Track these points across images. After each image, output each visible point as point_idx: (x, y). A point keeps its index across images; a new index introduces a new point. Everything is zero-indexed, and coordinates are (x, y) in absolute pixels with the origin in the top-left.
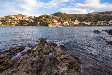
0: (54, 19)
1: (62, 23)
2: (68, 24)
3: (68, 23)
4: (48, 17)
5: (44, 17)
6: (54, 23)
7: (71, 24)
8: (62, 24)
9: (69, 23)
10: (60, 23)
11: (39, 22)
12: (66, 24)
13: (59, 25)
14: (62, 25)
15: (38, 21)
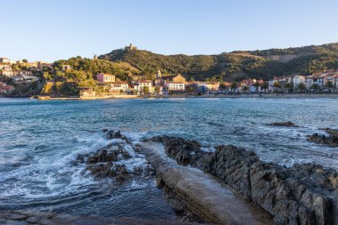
0: (105, 72)
1: (131, 86)
2: (151, 89)
3: (150, 84)
4: (86, 66)
5: (68, 66)
6: (105, 87)
7: (161, 88)
8: (131, 89)
9: (154, 84)
10: (125, 86)
11: (50, 84)
12: (145, 90)
13: (121, 91)
14: (132, 93)
15: (48, 79)
